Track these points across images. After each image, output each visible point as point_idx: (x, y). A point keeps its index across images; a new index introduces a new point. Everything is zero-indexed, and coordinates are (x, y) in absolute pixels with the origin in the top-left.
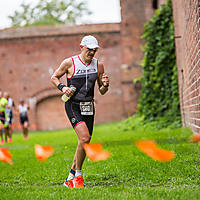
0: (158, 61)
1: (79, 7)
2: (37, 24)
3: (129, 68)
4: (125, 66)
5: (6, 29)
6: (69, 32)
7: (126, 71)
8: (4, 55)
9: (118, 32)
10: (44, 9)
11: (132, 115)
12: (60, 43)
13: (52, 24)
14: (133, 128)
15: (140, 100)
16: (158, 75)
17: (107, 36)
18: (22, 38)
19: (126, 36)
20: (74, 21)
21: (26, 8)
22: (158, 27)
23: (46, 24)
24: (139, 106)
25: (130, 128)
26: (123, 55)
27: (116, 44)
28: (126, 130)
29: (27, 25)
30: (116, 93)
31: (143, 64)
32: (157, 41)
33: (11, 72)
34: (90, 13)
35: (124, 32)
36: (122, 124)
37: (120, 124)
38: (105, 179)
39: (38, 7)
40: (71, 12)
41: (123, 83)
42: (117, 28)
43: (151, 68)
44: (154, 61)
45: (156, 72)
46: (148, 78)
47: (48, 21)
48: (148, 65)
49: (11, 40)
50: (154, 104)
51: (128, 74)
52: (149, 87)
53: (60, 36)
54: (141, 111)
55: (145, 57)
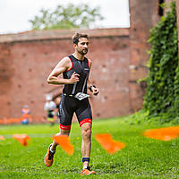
0: (162, 63)
1: (92, 13)
2: (54, 28)
3: (136, 69)
4: (132, 67)
5: (27, 32)
7: (133, 71)
8: (24, 55)
9: (127, 37)
10: (61, 14)
11: (138, 110)
13: (68, 28)
14: (139, 122)
15: (145, 97)
16: (162, 75)
17: (118, 40)
18: (42, 40)
19: (134, 39)
20: (88, 26)
21: (45, 13)
22: (163, 32)
23: (63, 27)
24: (145, 102)
25: (135, 122)
26: (131, 57)
27: (125, 46)
28: (132, 124)
29: (45, 29)
30: (124, 91)
31: (149, 66)
32: (162, 45)
33: (30, 70)
34: (102, 18)
35: (132, 37)
36: (129, 119)
37: (126, 119)
39: (56, 12)
40: (85, 18)
41: (131, 82)
42: (127, 33)
43: (156, 69)
44: (159, 63)
45: (160, 73)
46: (153, 78)
47: (65, 25)
48: (153, 66)
49: (31, 41)
50: (158, 102)
51: (135, 74)
52: (154, 86)
54: (146, 107)
55: (151, 59)
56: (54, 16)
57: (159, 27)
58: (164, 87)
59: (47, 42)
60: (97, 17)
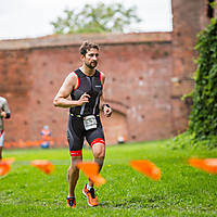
0: (212, 75)
1: (127, 15)
2: (81, 31)
3: (180, 82)
4: (175, 80)
5: (48, 36)
6: (116, 41)
7: (177, 84)
8: (45, 64)
9: (169, 42)
10: (89, 15)
11: (181, 132)
13: (98, 32)
14: (183, 147)
15: (191, 117)
16: (212, 90)
17: (157, 46)
18: (66, 47)
19: (178, 46)
20: (122, 30)
21: (70, 14)
22: (213, 38)
23: (91, 31)
24: (190, 122)
25: (179, 146)
26: (174, 67)
27: (166, 54)
28: (175, 149)
29: (70, 33)
30: (165, 109)
31: (195, 78)
32: (212, 53)
33: (51, 83)
34: (139, 21)
35: (175, 43)
36: (172, 142)
37: (169, 142)
38: (151, 201)
39: (83, 13)
40: (119, 19)
41: (174, 97)
42: (169, 38)
43: (204, 82)
44: (207, 75)
45: (209, 86)
46: (201, 93)
47: (93, 28)
48: (201, 78)
50: (206, 122)
51: (178, 88)
52: (201, 102)
54: (192, 128)
55: (198, 70)
56: (81, 17)
57: (209, 31)
58: (213, 103)
59: (72, 49)
60: (132, 19)
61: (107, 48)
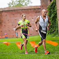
1: (28, 1)
2: (16, 6)
5: (7, 8)
8: (6, 15)
9: (40, 9)
10: (18, 2)
12: (23, 12)
13: (20, 6)
17: (37, 10)
18: (12, 10)
20: (27, 5)
21: (13, 1)
22: (52, 7)
27: (39, 12)
29: (13, 6)
32: (51, 11)
33: (8, 20)
34: (32, 3)
35: (42, 9)
40: (26, 3)
42: (40, 7)
44: (50, 17)
45: (51, 20)
49: (8, 11)
53: (23, 9)
56: (16, 2)
57: (50, 5)
58: (52, 25)
59: (13, 11)
61: (23, 10)
